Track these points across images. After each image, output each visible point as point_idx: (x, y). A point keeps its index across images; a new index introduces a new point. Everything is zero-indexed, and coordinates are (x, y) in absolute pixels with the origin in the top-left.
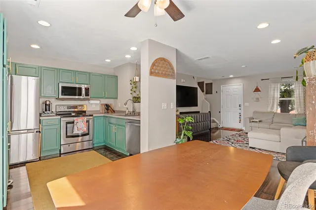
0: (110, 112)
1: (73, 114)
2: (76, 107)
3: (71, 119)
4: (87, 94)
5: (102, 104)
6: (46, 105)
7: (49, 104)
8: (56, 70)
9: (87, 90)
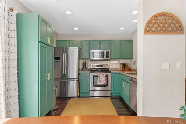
0: (127, 70)
1: (100, 70)
2: (102, 66)
3: (96, 74)
4: (108, 56)
5: (121, 64)
6: (84, 64)
7: (86, 64)
8: (89, 42)
9: (108, 53)
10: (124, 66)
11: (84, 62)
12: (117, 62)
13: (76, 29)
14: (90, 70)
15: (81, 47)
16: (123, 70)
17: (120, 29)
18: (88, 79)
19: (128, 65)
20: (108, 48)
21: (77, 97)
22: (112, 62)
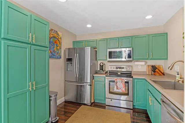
2: (122, 68)
6: (101, 66)
10: (154, 69)
11: (100, 63)
12: (143, 63)
13: (89, 26)
14: (108, 72)
15: (97, 47)
16: (152, 74)
17: (147, 18)
18: (104, 83)
19: (160, 68)
20: (130, 46)
21: (90, 105)
22: (136, 63)
